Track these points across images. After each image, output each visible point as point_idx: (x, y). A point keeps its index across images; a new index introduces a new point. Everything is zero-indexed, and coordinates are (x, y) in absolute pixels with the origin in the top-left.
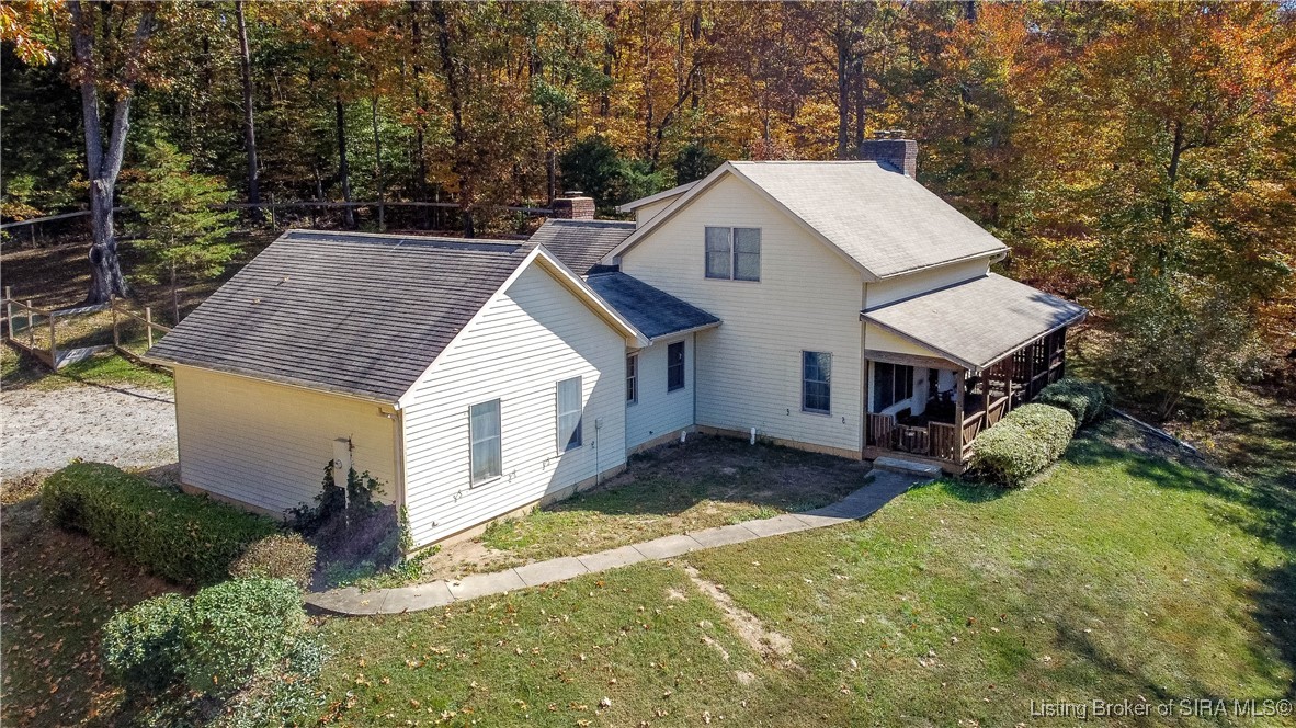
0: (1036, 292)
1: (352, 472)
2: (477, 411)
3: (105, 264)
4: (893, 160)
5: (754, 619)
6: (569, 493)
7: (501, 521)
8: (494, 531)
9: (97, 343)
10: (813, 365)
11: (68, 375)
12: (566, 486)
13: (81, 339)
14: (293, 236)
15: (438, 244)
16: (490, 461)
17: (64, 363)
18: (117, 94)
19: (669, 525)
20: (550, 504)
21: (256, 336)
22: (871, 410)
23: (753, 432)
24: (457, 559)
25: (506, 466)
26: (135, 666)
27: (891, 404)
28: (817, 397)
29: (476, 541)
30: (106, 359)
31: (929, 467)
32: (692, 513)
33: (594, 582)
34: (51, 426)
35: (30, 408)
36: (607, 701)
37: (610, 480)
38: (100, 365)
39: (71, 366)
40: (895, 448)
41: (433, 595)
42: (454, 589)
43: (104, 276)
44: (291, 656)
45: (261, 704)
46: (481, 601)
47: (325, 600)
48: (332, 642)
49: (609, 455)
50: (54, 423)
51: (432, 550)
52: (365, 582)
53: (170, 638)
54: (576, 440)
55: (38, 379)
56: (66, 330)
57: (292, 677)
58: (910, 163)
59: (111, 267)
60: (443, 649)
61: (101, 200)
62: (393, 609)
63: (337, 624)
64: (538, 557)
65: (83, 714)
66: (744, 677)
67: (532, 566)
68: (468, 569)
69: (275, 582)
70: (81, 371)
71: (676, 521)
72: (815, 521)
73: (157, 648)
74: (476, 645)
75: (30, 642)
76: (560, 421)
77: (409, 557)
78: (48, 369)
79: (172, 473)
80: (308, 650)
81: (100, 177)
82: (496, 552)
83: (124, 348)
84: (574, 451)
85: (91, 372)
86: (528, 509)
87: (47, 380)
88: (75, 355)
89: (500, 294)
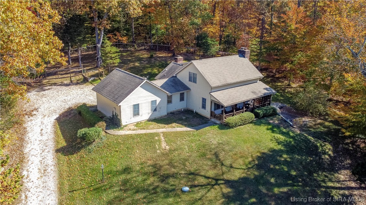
0: (268, 87)
1: (115, 113)
2: (134, 105)
3: (99, 60)
4: (243, 55)
5: (166, 144)
6: (154, 119)
7: (139, 122)
8: (138, 124)
9: (96, 77)
10: (204, 100)
11: (90, 83)
12: (153, 117)
13: (94, 75)
14: (117, 69)
15: (134, 76)
16: (137, 113)
17: (90, 80)
18: (101, 29)
19: (165, 127)
20: (149, 120)
21: (106, 89)
22: (213, 110)
23: (194, 111)
24: (129, 128)
25: (140, 114)
26: (81, 137)
27: (220, 109)
28: (204, 107)
29: (134, 125)
30: (97, 80)
31: (218, 122)
32: (170, 125)
33: (145, 134)
34: (85, 94)
35: (83, 89)
36: (137, 151)
37: (162, 117)
38: (96, 81)
39: (91, 81)
40: (215, 117)
41: (122, 133)
42: (126, 132)
43: (99, 63)
44: (101, 138)
45: (96, 144)
46: (128, 135)
47: (108, 131)
48: (107, 137)
49: (163, 113)
50: (85, 93)
51: (126, 126)
52: (114, 129)
53: (85, 134)
54: (155, 110)
55: (85, 83)
56: (91, 73)
57: (100, 141)
58: (247, 55)
59: (100, 61)
60: (120, 141)
61: (98, 48)
62: (116, 134)
63: (109, 135)
64: (141, 129)
65: (76, 142)
66: (158, 151)
67: (139, 130)
68: (130, 129)
69: (99, 128)
70: (93, 82)
71: (166, 126)
72: (189, 129)
73: (83, 135)
74: (124, 141)
75: (72, 131)
76: (152, 107)
77: (122, 127)
78: (87, 81)
79: (96, 106)
80: (104, 138)
81: (98, 44)
82: (136, 127)
83: (100, 78)
84: (155, 112)
85: (94, 82)
86: (145, 121)
87: (87, 84)
88: (92, 79)
89: (139, 87)
